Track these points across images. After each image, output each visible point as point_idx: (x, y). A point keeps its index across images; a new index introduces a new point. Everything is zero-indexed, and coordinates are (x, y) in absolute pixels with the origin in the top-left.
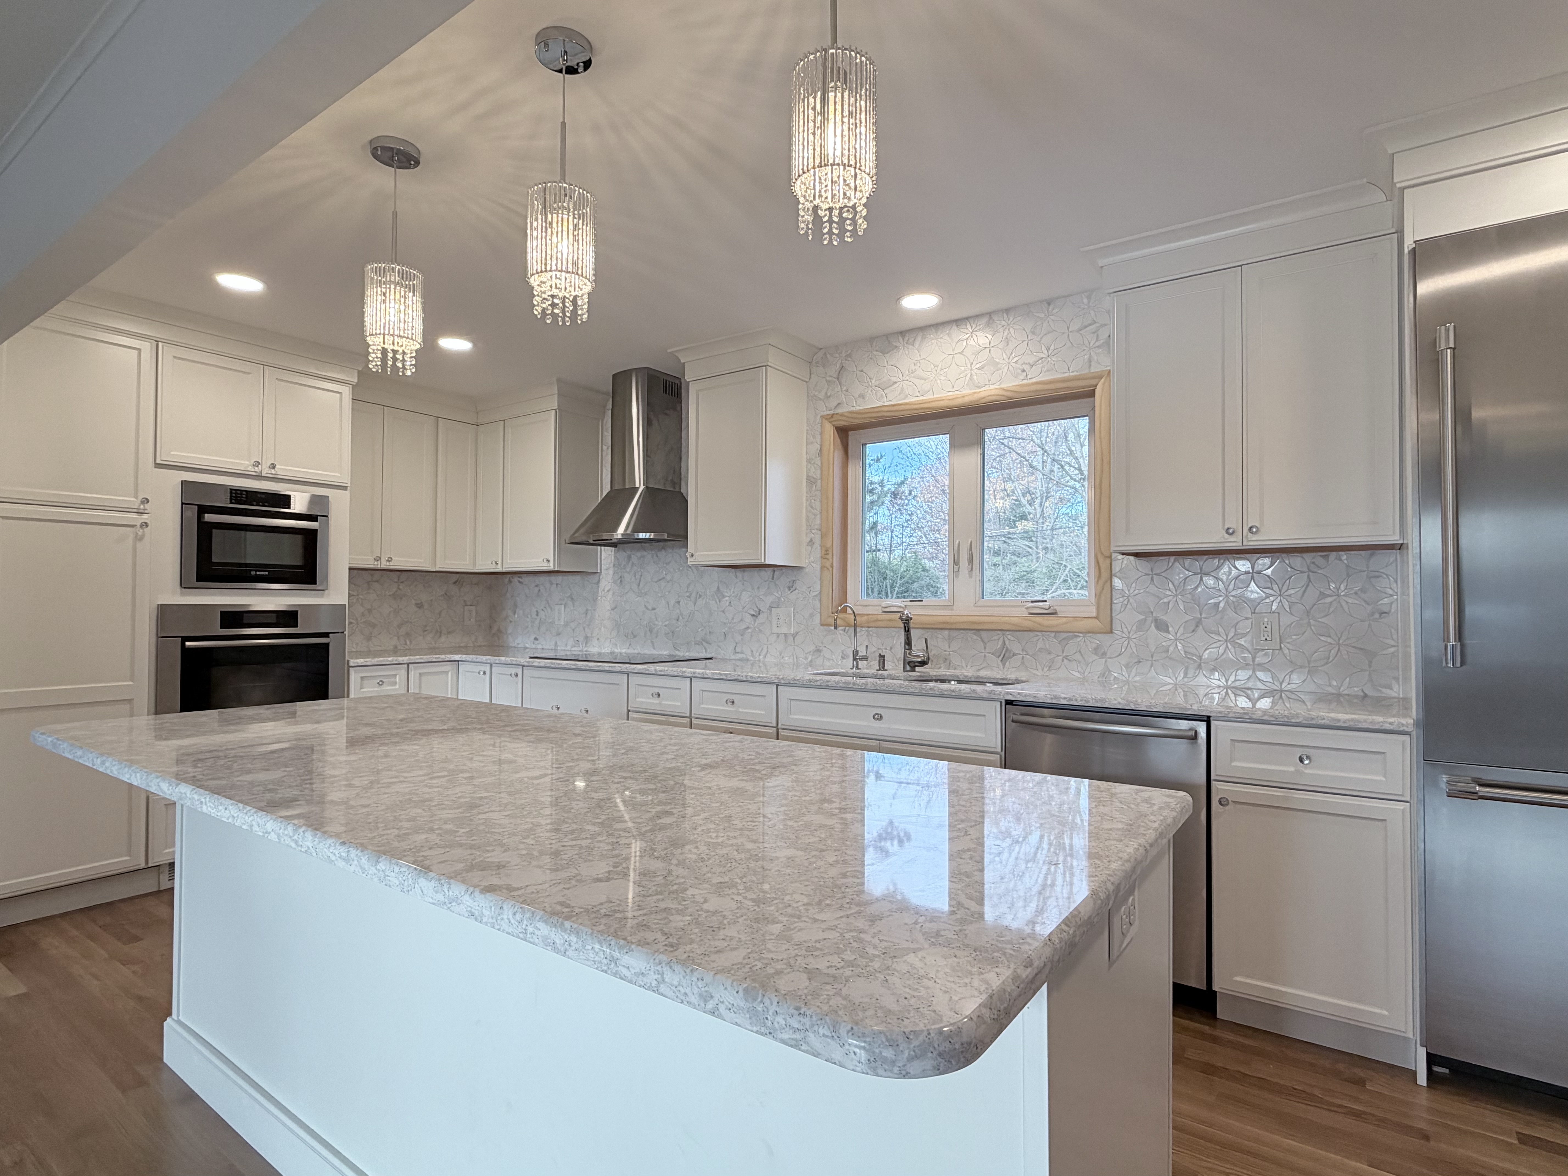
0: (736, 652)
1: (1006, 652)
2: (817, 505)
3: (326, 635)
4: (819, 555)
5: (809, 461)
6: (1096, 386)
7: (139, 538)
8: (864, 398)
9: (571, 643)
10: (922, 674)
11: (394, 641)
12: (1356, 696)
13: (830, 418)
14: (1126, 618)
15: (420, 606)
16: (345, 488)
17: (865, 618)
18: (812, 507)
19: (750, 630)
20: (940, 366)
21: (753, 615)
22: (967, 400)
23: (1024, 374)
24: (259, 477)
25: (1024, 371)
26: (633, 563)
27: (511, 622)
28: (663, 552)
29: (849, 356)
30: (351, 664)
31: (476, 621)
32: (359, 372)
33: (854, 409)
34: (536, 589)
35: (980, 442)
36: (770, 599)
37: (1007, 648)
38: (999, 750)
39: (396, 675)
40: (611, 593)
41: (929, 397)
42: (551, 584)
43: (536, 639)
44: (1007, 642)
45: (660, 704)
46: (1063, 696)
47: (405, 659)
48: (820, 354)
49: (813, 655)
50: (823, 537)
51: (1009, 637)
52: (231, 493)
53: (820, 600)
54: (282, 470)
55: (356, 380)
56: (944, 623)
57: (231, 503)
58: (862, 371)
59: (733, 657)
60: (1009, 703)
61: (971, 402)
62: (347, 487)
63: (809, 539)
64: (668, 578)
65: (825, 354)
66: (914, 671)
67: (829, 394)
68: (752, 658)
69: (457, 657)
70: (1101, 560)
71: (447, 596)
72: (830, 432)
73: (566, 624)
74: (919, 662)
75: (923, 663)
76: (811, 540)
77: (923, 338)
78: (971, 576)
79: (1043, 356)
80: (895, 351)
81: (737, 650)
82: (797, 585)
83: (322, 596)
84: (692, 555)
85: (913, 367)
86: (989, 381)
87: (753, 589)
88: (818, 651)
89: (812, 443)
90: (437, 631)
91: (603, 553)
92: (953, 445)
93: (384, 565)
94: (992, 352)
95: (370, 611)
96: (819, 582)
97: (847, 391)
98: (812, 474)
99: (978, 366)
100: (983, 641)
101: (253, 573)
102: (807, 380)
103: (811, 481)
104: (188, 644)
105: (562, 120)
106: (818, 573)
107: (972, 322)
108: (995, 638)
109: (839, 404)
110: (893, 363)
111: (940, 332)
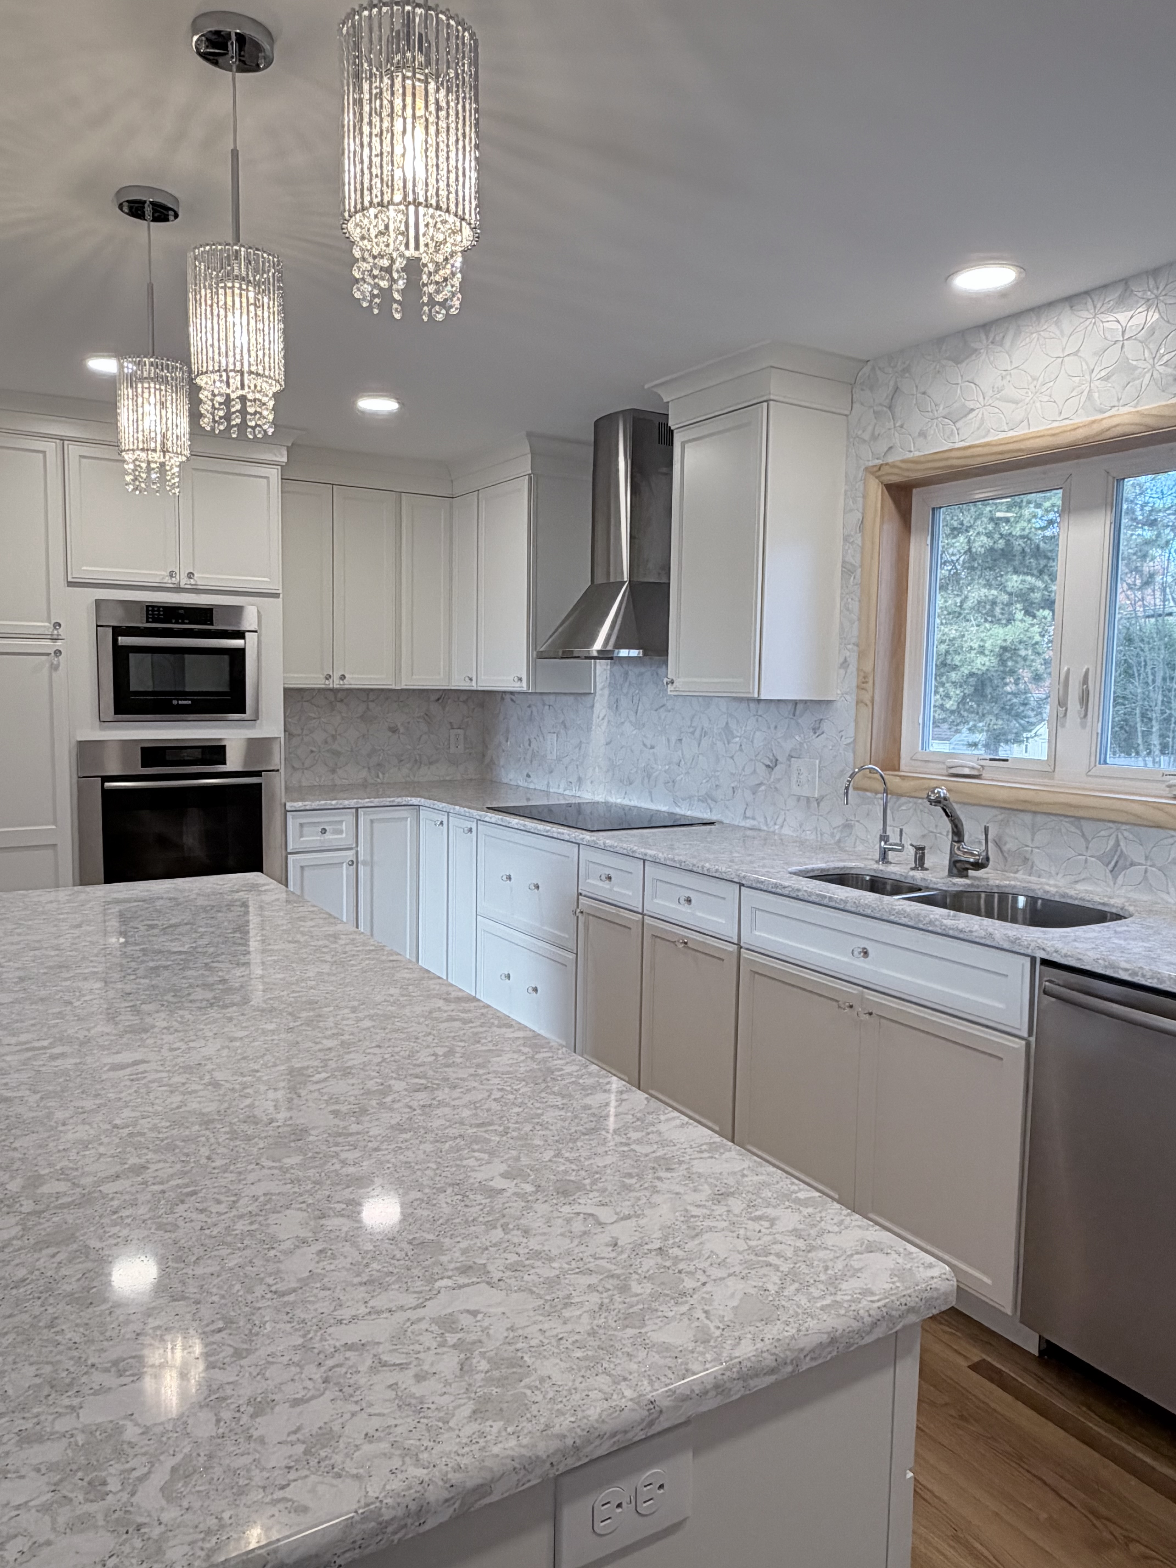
0: (745, 817)
1: (1120, 857)
2: (855, 606)
3: (258, 774)
4: (854, 684)
5: (846, 539)
7: (54, 668)
8: (925, 437)
9: (563, 784)
13: (876, 471)
16: (276, 596)
17: (912, 783)
18: (848, 609)
19: (763, 788)
20: (1041, 379)
21: (768, 766)
22: (1080, 434)
24: (178, 589)
26: (630, 684)
27: (503, 750)
29: (906, 370)
30: (288, 808)
31: (465, 748)
32: (289, 450)
33: (910, 455)
34: (529, 711)
35: (1114, 501)
36: (788, 745)
37: (1122, 852)
38: (1025, 1034)
39: (342, 821)
40: (606, 720)
41: (1021, 431)
42: (544, 704)
43: (528, 775)
44: (1122, 844)
45: (611, 890)
47: (353, 803)
48: (867, 369)
49: (842, 831)
50: (861, 655)
51: (1126, 834)
52: (147, 611)
53: (854, 753)
54: (201, 579)
55: (285, 459)
56: (1025, 801)
57: (147, 622)
58: (924, 393)
59: (743, 824)
60: (1045, 962)
61: (1087, 438)
62: (278, 593)
63: (842, 660)
65: (873, 368)
66: (966, 876)
67: (876, 433)
68: (765, 828)
69: (415, 801)
71: (428, 717)
72: (876, 491)
73: (559, 760)
74: (972, 864)
75: (978, 866)
76: (845, 660)
77: (1018, 332)
78: (1083, 726)
80: (973, 357)
81: (748, 814)
82: (825, 726)
83: (253, 727)
84: (672, 682)
85: (999, 383)
86: (1119, 400)
87: (769, 728)
88: (848, 826)
89: (851, 510)
90: (416, 761)
91: (598, 667)
92: (1068, 507)
93: (336, 683)
94: (1125, 349)
96: (853, 724)
97: (902, 426)
98: (849, 559)
99: (1103, 374)
100: (1083, 835)
101: (175, 702)
102: (847, 412)
103: (848, 570)
104: (107, 784)
106: (853, 712)
107: (1096, 299)
108: (1103, 833)
109: (890, 448)
110: (969, 378)
111: (1043, 321)
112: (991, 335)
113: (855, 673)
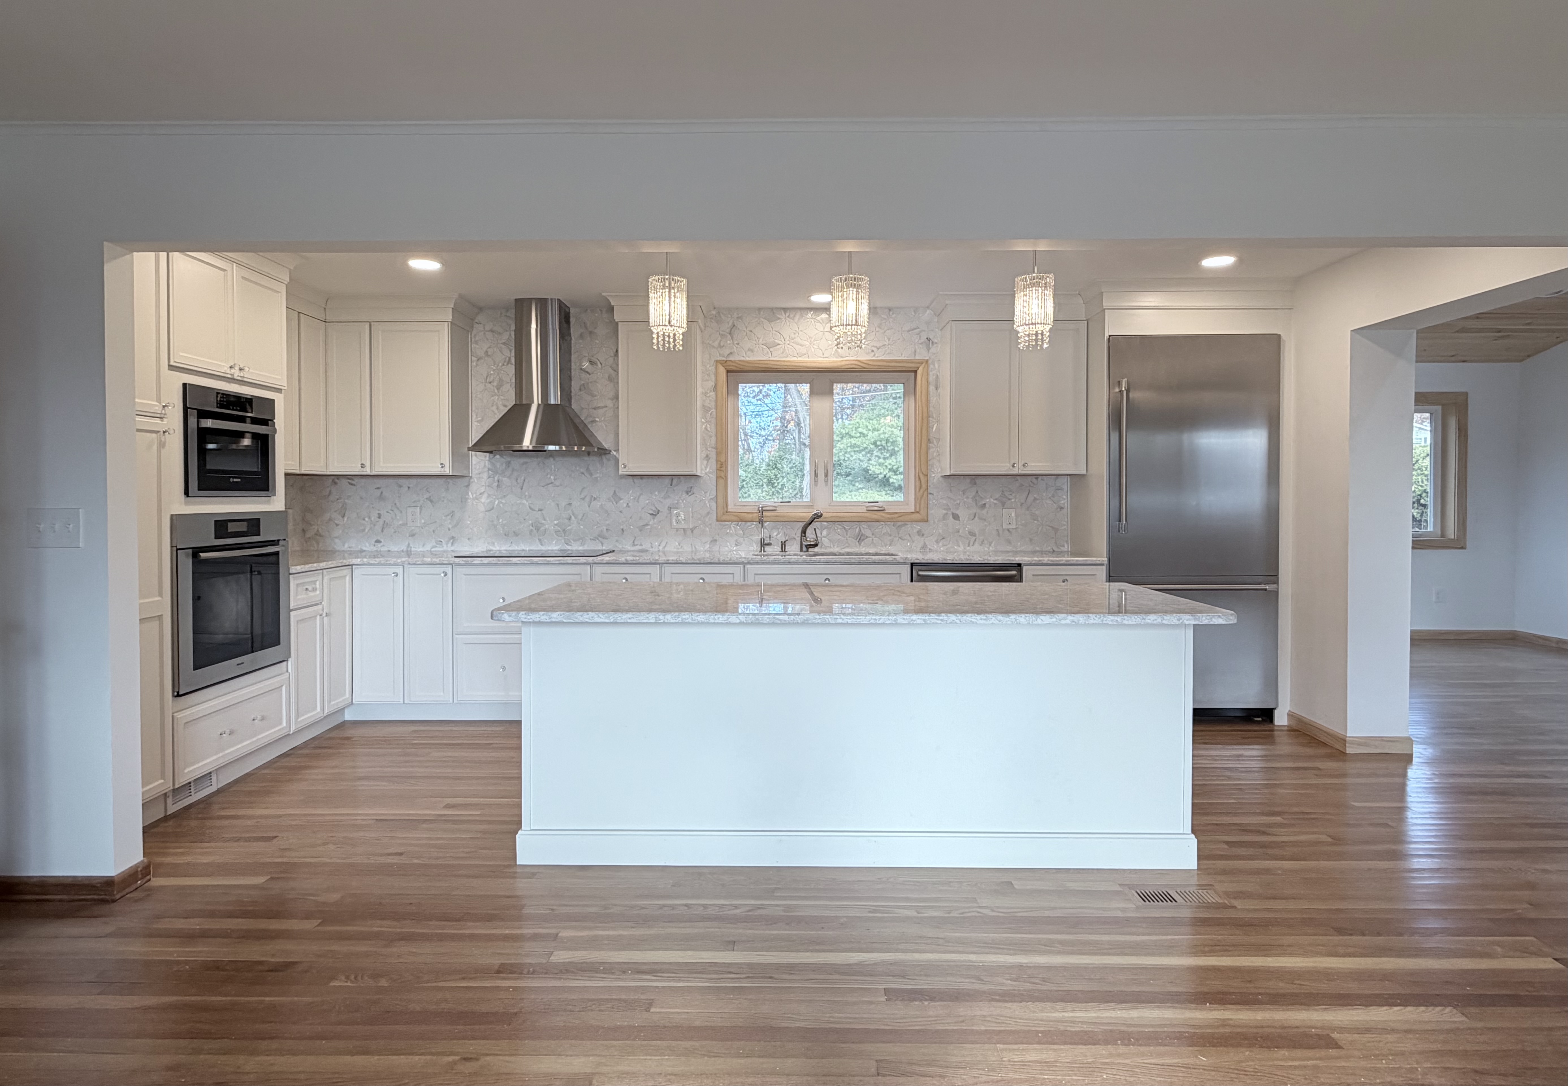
0: (634, 545)
1: (861, 536)
2: (712, 429)
3: (277, 542)
4: (715, 468)
6: (918, 368)
7: (162, 445)
8: (753, 352)
13: (724, 363)
14: (936, 513)
16: (284, 391)
18: (707, 430)
19: (649, 527)
20: (814, 338)
21: (652, 514)
23: (873, 354)
24: (234, 380)
25: (873, 351)
29: (740, 318)
30: (291, 571)
32: (292, 272)
33: (743, 359)
35: (831, 392)
37: (862, 533)
40: (485, 496)
41: (805, 359)
48: (714, 312)
49: (710, 544)
50: (718, 454)
52: (218, 397)
53: (716, 502)
54: (247, 373)
55: (289, 281)
57: (217, 407)
58: (750, 331)
59: (631, 549)
60: (914, 564)
62: (281, 389)
63: (705, 455)
68: (651, 548)
70: (922, 477)
72: (722, 371)
79: (885, 343)
80: (779, 321)
81: (636, 543)
82: (694, 490)
84: (625, 467)
85: (792, 335)
87: (652, 493)
88: (714, 541)
89: (707, 380)
91: (475, 458)
92: (812, 393)
96: (715, 488)
97: (738, 344)
98: (706, 404)
101: (231, 480)
102: (703, 331)
103: (706, 410)
104: (198, 555)
106: (714, 482)
108: (853, 526)
109: (731, 353)
110: (777, 330)
111: (814, 314)
112: (787, 314)
113: (715, 462)
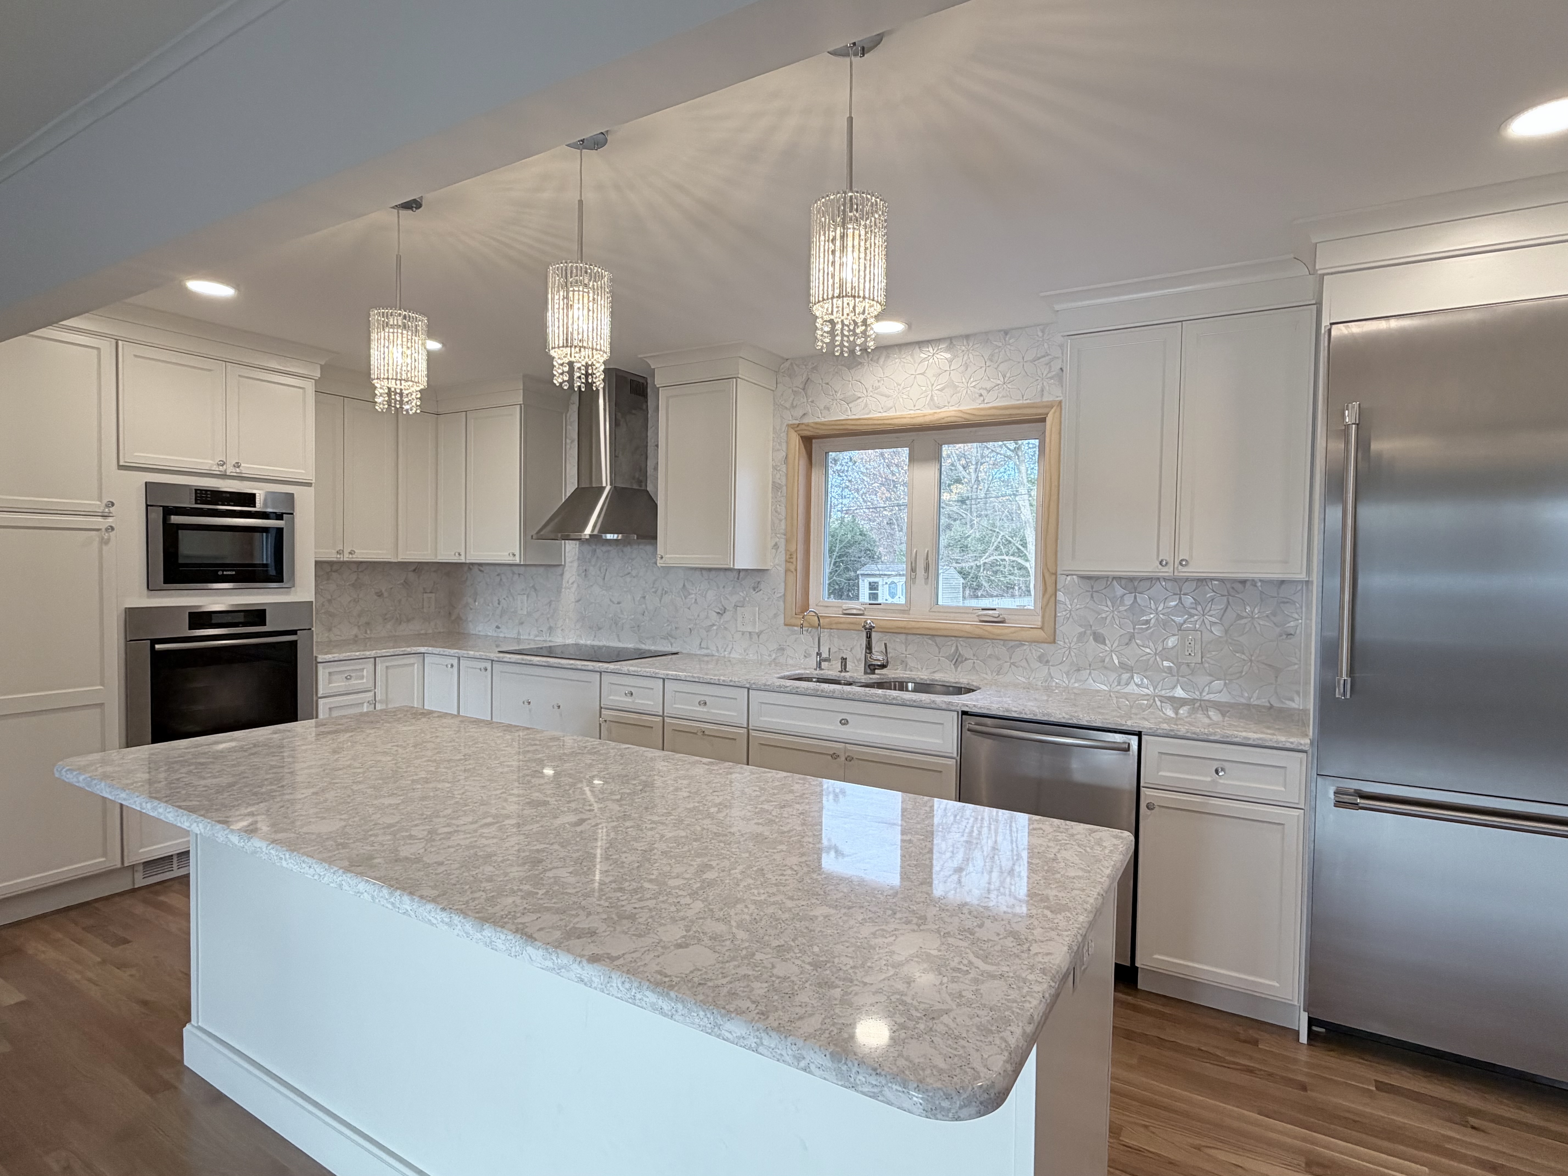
0: (701, 648)
1: (959, 656)
2: (782, 510)
3: (294, 632)
4: (784, 559)
5: (775, 468)
6: (1047, 414)
7: (105, 542)
8: (829, 410)
9: (534, 632)
10: (882, 677)
11: (355, 631)
12: (1264, 707)
13: (795, 427)
14: (1068, 630)
15: (380, 595)
16: (309, 485)
17: (828, 620)
18: (776, 512)
19: (715, 628)
20: (903, 385)
21: (718, 613)
22: (928, 419)
23: (982, 398)
24: (224, 476)
25: (981, 395)
26: (598, 557)
27: (471, 609)
28: (629, 547)
29: (815, 368)
30: (319, 660)
31: (436, 608)
32: (322, 367)
33: (817, 420)
34: (498, 579)
35: (937, 457)
36: (734, 599)
37: (960, 654)
38: (955, 755)
39: (363, 669)
40: (575, 585)
41: (891, 414)
42: (514, 573)
43: (498, 627)
44: (960, 648)
45: (633, 702)
46: (1014, 709)
47: (373, 653)
48: (787, 364)
49: (776, 653)
50: (787, 541)
51: (962, 643)
52: (196, 493)
53: (784, 602)
54: (247, 468)
55: (319, 376)
56: (901, 628)
57: (196, 503)
58: (828, 384)
59: (699, 652)
60: (964, 713)
61: (931, 421)
62: (311, 483)
63: (773, 543)
64: (634, 573)
65: (791, 364)
66: (874, 673)
67: (795, 405)
68: (717, 654)
69: (422, 649)
70: (1047, 575)
71: (406, 584)
72: (795, 440)
73: (529, 614)
74: (878, 665)
75: (883, 666)
76: (776, 544)
77: (888, 357)
78: (926, 583)
79: (999, 382)
80: (859, 367)
81: (702, 646)
82: (762, 586)
83: (288, 593)
84: (662, 558)
85: (877, 384)
86: (949, 403)
87: (718, 588)
88: (781, 649)
89: (778, 450)
90: (397, 619)
91: (567, 546)
92: (912, 459)
93: (346, 557)
94: (951, 375)
95: (330, 601)
96: (783, 584)
97: (812, 402)
99: (938, 387)
100: (937, 645)
101: (220, 573)
102: (774, 389)
103: (776, 487)
104: (157, 646)
105: (579, 198)
107: (933, 346)
108: (949, 643)
109: (804, 414)
110: (857, 379)
111: (903, 353)
113: (783, 552)
